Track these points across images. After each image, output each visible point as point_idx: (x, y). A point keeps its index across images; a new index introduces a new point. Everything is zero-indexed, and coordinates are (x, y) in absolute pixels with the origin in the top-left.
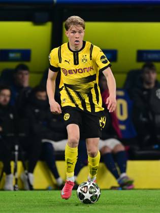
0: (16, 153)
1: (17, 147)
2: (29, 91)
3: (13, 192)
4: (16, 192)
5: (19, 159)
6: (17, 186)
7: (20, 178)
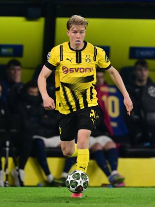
0: (7, 149)
1: (8, 143)
2: (21, 87)
3: (3, 188)
4: (6, 188)
6: (7, 182)
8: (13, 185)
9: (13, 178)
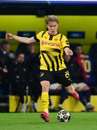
0: (27, 91)
1: (27, 88)
2: (35, 55)
5: (29, 95)
7: (29, 105)
8: (31, 112)
9: (31, 108)
